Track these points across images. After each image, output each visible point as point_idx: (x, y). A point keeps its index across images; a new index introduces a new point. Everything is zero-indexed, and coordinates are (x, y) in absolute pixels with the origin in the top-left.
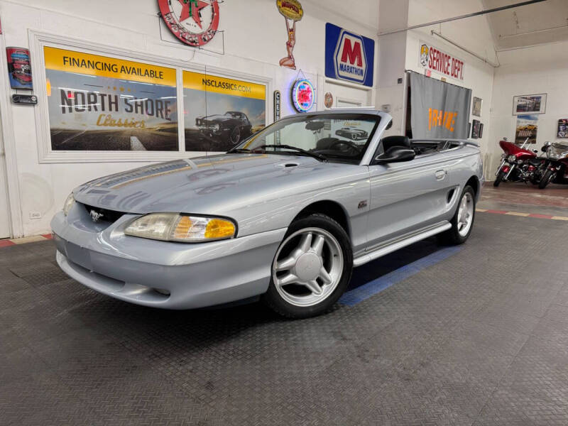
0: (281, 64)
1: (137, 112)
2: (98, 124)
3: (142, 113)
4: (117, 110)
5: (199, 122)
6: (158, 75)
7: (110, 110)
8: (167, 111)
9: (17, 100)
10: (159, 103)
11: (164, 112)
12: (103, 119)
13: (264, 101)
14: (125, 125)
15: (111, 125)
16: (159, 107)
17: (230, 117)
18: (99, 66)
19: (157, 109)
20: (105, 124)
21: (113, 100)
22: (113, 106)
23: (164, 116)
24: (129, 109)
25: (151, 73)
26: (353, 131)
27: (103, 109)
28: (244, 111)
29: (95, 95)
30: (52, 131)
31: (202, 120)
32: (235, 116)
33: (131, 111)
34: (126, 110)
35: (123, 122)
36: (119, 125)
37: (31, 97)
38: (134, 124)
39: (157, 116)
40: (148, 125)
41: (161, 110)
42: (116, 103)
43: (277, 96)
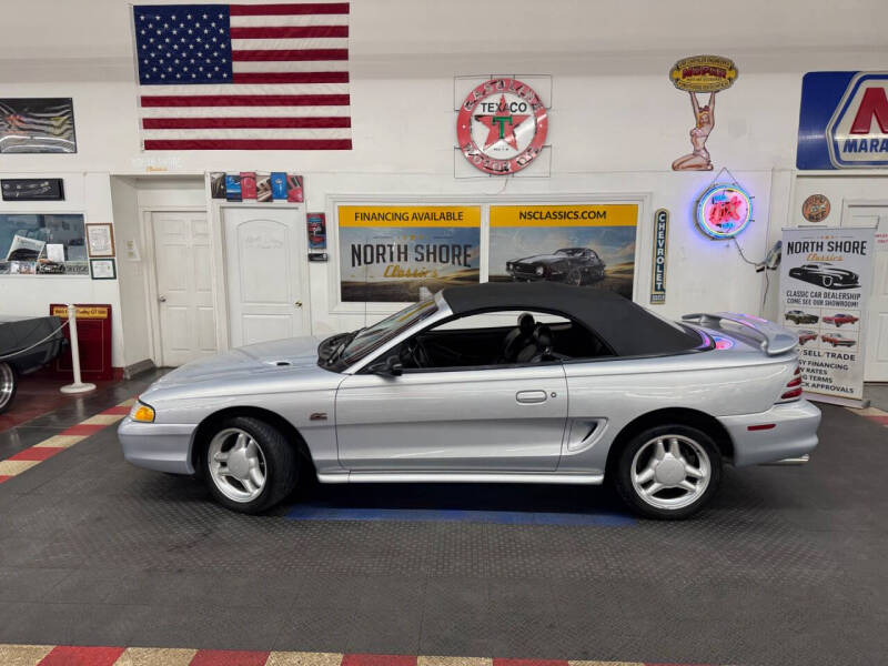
0: (674, 168)
1: (428, 260)
2: (385, 276)
3: (435, 260)
4: (406, 260)
5: (511, 267)
6: (457, 217)
7: (399, 260)
8: (466, 256)
9: (312, 258)
10: (456, 249)
11: (462, 258)
12: (392, 269)
13: (635, 228)
14: (415, 275)
15: (399, 276)
16: (456, 253)
17: (563, 256)
18: (389, 217)
19: (454, 256)
20: (393, 276)
21: (402, 250)
22: (402, 256)
23: (462, 262)
24: (420, 258)
25: (449, 216)
26: (826, 272)
27: (392, 260)
28: (590, 246)
29: (384, 247)
30: (342, 283)
31: (515, 264)
32: (572, 254)
33: (422, 259)
34: (417, 259)
35: (412, 272)
36: (408, 275)
37: (321, 255)
38: (424, 273)
39: (453, 263)
40: (441, 275)
41: (458, 256)
42: (406, 253)
43: (662, 217)
